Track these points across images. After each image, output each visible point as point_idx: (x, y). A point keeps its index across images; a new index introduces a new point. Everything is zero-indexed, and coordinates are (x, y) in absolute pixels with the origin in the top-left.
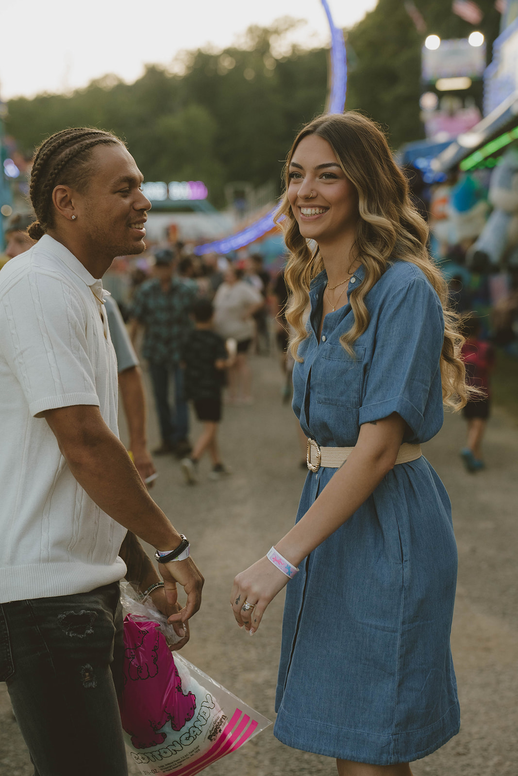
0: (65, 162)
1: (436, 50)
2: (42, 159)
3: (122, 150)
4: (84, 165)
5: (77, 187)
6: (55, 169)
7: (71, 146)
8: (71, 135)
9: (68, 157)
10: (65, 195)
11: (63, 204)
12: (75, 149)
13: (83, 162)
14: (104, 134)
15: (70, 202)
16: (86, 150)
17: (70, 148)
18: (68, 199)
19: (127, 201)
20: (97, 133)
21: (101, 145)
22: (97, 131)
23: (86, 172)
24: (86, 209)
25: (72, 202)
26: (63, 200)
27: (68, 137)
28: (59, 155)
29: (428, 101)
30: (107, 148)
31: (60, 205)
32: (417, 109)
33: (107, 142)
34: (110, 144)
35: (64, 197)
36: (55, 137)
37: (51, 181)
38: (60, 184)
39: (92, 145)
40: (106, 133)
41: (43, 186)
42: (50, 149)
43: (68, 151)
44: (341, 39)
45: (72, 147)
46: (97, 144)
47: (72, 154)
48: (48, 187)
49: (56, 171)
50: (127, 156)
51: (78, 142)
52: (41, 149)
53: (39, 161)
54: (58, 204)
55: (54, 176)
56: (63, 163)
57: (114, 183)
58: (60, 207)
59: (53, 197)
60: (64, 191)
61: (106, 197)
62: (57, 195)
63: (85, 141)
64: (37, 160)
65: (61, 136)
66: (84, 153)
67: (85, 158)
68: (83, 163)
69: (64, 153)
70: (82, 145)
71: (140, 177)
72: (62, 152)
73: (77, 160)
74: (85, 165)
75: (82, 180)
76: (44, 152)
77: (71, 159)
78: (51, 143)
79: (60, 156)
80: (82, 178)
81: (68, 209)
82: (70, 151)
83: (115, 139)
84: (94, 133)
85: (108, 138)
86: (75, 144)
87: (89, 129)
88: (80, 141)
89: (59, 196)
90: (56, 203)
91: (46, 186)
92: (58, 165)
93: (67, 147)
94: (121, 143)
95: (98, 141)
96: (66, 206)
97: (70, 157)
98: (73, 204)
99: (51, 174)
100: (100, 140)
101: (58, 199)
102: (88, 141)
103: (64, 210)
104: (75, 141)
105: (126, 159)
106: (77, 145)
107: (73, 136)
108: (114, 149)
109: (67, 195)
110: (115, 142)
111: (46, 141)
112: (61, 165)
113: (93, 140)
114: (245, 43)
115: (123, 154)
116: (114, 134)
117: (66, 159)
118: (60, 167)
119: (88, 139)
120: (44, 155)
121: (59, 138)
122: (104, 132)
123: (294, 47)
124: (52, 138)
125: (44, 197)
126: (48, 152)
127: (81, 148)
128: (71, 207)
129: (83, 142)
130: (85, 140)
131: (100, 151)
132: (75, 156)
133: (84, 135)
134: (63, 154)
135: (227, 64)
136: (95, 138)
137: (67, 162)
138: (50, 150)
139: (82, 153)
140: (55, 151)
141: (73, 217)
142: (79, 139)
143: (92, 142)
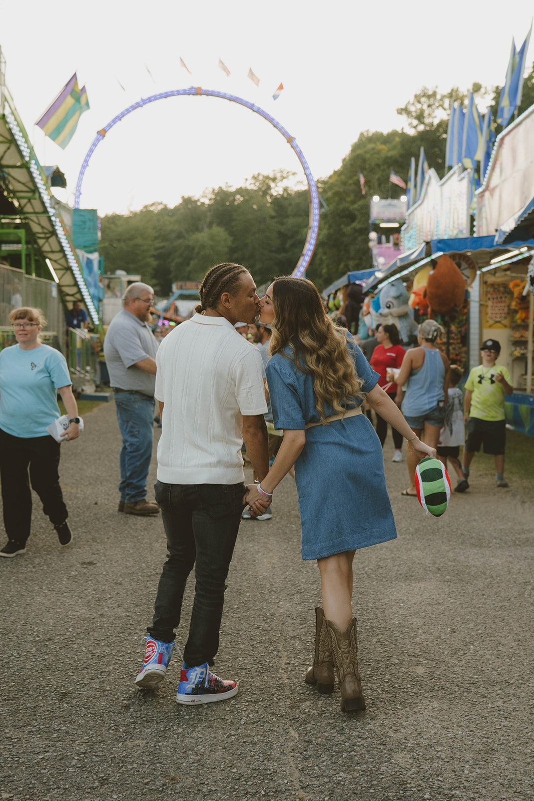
5: (233, 293)
12: (231, 275)
16: (237, 276)
19: (252, 300)
20: (239, 267)
24: (236, 304)
28: (223, 277)
29: (373, 235)
32: (367, 240)
33: (243, 271)
35: (226, 298)
38: (225, 292)
40: (242, 267)
46: (240, 272)
49: (223, 285)
54: (223, 301)
55: (221, 288)
57: (248, 291)
59: (221, 298)
60: (226, 295)
61: (245, 298)
67: (236, 279)
68: (237, 282)
73: (233, 280)
76: (215, 275)
80: (235, 289)
83: (246, 270)
86: (231, 272)
91: (216, 292)
93: (228, 273)
94: (248, 272)
96: (226, 302)
97: (229, 278)
98: (230, 301)
102: (237, 271)
108: (246, 275)
112: (225, 282)
126: (218, 276)
127: (234, 274)
129: (234, 271)
133: (234, 268)
135: (239, 199)
137: (228, 281)
140: (221, 275)
141: (230, 308)
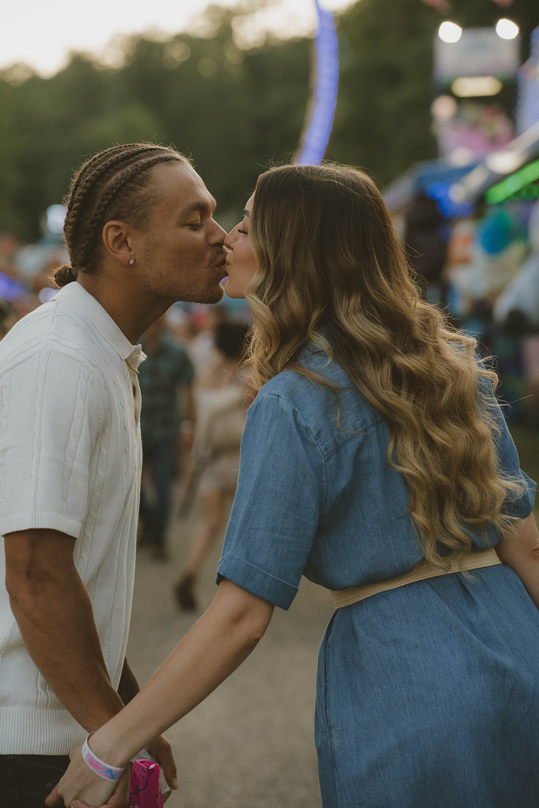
0: (116, 189)
1: (456, 43)
2: (85, 187)
3: (187, 169)
4: (141, 192)
5: (134, 221)
6: (103, 200)
7: (123, 168)
8: (121, 153)
9: (120, 183)
10: (118, 234)
11: (117, 245)
12: (128, 172)
13: (140, 188)
14: (163, 150)
15: (126, 242)
16: (143, 172)
17: (121, 171)
18: (123, 238)
19: (200, 236)
20: (155, 149)
21: (162, 164)
22: (154, 147)
23: (145, 201)
24: (147, 250)
25: (128, 241)
26: (116, 239)
27: (118, 157)
28: (108, 181)
30: (170, 168)
31: (113, 246)
33: (168, 160)
34: (173, 162)
35: (118, 236)
36: (99, 157)
37: (99, 216)
38: (113, 219)
39: (150, 165)
40: (166, 148)
41: (88, 222)
42: (96, 173)
43: (118, 175)
44: (331, 27)
45: (124, 170)
46: (156, 163)
47: (125, 179)
48: (96, 224)
49: (106, 202)
50: (194, 176)
51: (131, 162)
52: (81, 175)
53: (79, 190)
54: (111, 245)
55: (102, 209)
56: (114, 191)
57: (182, 212)
58: (114, 250)
59: (104, 237)
60: (117, 228)
61: (173, 232)
62: (109, 234)
63: (140, 161)
64: (76, 189)
65: (108, 156)
66: (140, 176)
67: (142, 183)
68: (141, 190)
69: (114, 178)
70: (136, 166)
71: (213, 203)
72: (111, 177)
73: (132, 185)
74: (143, 191)
75: (141, 212)
76: (88, 178)
77: (124, 185)
78: (95, 166)
79: (109, 183)
80: (140, 210)
81: (124, 251)
82: (122, 175)
83: (177, 155)
84: (151, 150)
85: (169, 155)
86: (127, 165)
87: (142, 145)
88: (134, 161)
89: (112, 234)
90: (108, 244)
91: (92, 223)
92: (108, 194)
93: (118, 170)
94: (185, 160)
95: (157, 160)
96: (120, 248)
97: (122, 182)
98: (129, 244)
99: (99, 207)
100: (159, 158)
101: (110, 239)
102: (143, 161)
103: (119, 253)
104: (127, 161)
105: (194, 180)
106: (130, 166)
107: (123, 155)
108: (178, 168)
109: (121, 233)
110: (178, 160)
111: (87, 163)
112: (112, 194)
113: (151, 159)
114: (202, 28)
115: (189, 174)
116: (175, 150)
117: (118, 186)
118: (110, 196)
119: (143, 158)
120: (87, 182)
121: (104, 159)
122: (163, 148)
123: (268, 36)
124: (95, 159)
125: (89, 236)
126: (92, 178)
127: (136, 170)
128: (127, 248)
129: (137, 162)
130: (139, 159)
131: (160, 172)
132: (129, 181)
133: (138, 153)
134: (113, 180)
135: (177, 54)
136: (152, 155)
137: (119, 190)
138: (95, 175)
139: (138, 176)
140: (102, 176)
141: (132, 262)
142: (132, 159)
143: (149, 162)
